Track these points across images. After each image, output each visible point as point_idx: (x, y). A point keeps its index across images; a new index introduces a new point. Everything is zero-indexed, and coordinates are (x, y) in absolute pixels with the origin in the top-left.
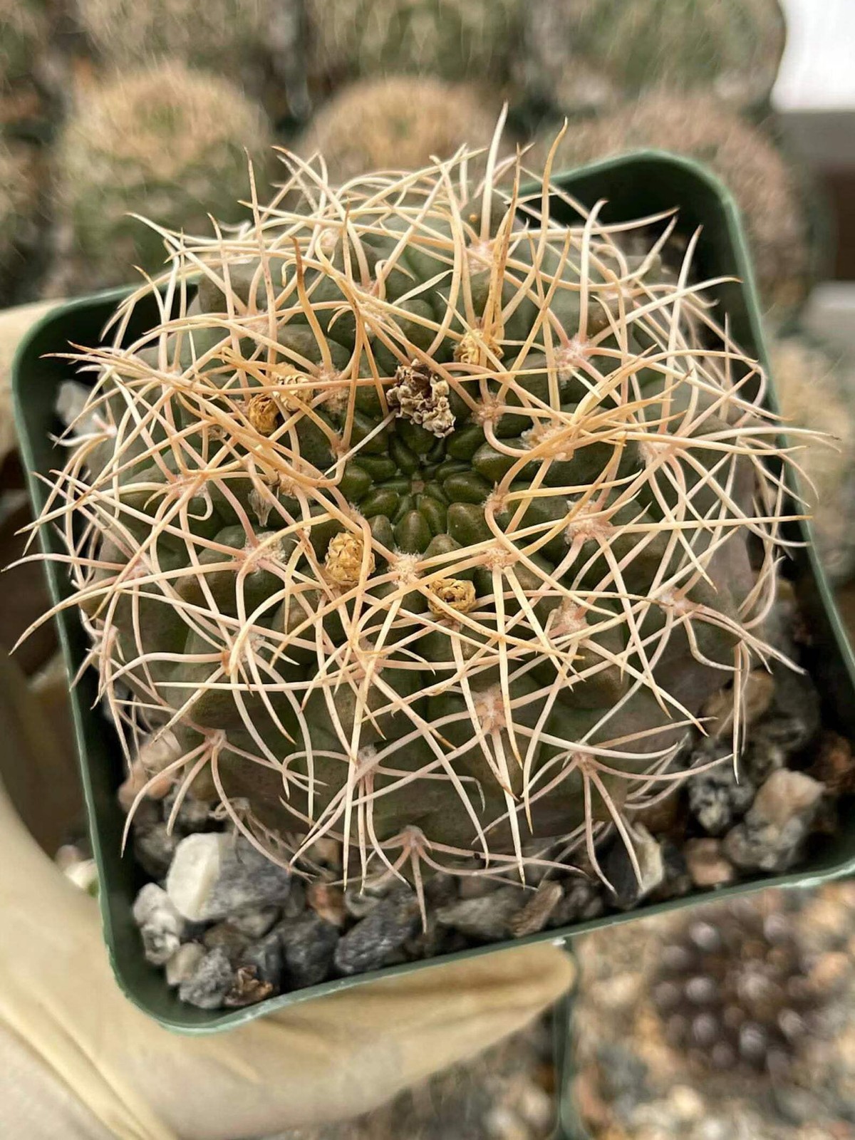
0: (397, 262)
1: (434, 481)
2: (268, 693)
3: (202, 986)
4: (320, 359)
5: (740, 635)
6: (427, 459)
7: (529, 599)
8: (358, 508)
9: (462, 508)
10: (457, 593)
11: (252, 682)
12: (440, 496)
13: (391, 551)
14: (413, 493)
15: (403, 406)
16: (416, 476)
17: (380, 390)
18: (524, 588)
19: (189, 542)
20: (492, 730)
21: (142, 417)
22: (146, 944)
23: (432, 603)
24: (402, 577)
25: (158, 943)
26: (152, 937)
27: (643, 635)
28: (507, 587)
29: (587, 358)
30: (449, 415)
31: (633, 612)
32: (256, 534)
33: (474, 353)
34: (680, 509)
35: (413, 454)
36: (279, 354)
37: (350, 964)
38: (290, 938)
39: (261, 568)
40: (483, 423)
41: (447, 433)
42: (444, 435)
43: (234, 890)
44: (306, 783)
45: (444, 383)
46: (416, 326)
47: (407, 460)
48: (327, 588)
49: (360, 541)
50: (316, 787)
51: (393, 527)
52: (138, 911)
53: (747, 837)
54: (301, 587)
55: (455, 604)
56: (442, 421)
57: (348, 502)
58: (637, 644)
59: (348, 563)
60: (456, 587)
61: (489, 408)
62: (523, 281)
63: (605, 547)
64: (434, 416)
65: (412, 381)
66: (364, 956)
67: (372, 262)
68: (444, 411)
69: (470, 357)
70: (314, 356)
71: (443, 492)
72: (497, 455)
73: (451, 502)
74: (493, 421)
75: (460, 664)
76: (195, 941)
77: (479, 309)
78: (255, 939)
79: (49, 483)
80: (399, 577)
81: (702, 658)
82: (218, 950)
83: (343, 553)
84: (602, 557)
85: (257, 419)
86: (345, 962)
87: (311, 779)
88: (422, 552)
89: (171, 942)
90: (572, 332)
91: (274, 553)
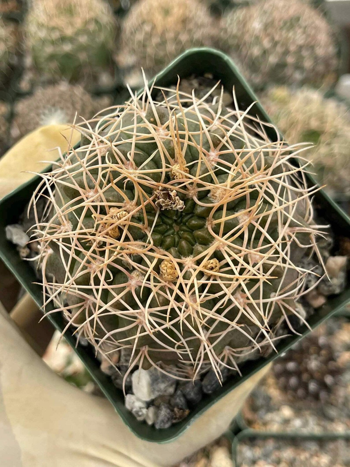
0: (135, 150)
1: (182, 224)
2: (163, 329)
3: (163, 421)
4: (124, 200)
5: (310, 232)
6: (176, 217)
7: (240, 257)
8: (161, 247)
9: (200, 233)
10: (213, 266)
11: (155, 328)
12: (188, 229)
13: (181, 259)
14: (176, 232)
15: (164, 206)
16: (174, 225)
17: (152, 203)
18: (236, 254)
19: (109, 289)
20: (244, 306)
21: (70, 250)
22: (136, 415)
23: (205, 272)
24: (190, 267)
25: (140, 413)
26: (137, 412)
27: (283, 251)
28: (230, 256)
29: (218, 157)
30: (181, 202)
31: (276, 244)
32: (130, 273)
33: (179, 175)
34: (276, 200)
35: (170, 218)
36: (109, 206)
37: (210, 390)
38: (186, 391)
39: (138, 286)
40: (192, 197)
41: (183, 209)
42: (182, 210)
43: (160, 384)
44: (186, 351)
45: (174, 191)
46: (154, 173)
47: (170, 222)
48: (167, 284)
49: (171, 262)
50: (190, 351)
51: (177, 249)
52: (128, 406)
53: (326, 285)
54: (158, 287)
55: (214, 270)
56: (180, 205)
57: (157, 247)
58: (282, 254)
59: (171, 273)
60: (212, 263)
61: (193, 191)
62: (185, 139)
63: (257, 225)
64: (177, 205)
65: (163, 195)
66: (214, 386)
67: (125, 155)
68: (179, 201)
69: (178, 176)
70: (121, 200)
71: (188, 227)
72: (204, 208)
73: (193, 231)
74: (195, 195)
75: (226, 290)
76: (151, 405)
77: (173, 156)
78: (172, 396)
79: (41, 284)
80: (189, 268)
81: (303, 246)
82: (163, 407)
83: (168, 270)
84: (258, 229)
85: (112, 233)
86: (208, 390)
87: (188, 349)
88: (192, 254)
89: (144, 411)
90: (208, 149)
91: (140, 278)
